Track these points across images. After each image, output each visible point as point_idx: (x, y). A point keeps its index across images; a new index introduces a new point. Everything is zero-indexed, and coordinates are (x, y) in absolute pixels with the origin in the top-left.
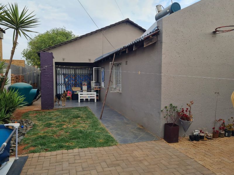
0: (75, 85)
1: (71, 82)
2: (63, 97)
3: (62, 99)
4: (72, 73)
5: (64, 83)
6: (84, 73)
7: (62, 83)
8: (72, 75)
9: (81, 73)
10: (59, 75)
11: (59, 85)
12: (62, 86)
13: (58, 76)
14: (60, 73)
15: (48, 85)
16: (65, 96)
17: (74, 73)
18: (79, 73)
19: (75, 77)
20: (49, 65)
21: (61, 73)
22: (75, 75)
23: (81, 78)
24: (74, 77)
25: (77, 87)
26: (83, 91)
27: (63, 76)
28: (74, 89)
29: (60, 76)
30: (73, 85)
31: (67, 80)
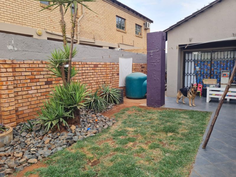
0: (211, 76)
1: (205, 71)
2: (192, 93)
3: (189, 96)
4: (208, 59)
5: (194, 73)
6: (227, 58)
7: (191, 73)
8: (207, 62)
9: (222, 57)
10: (188, 62)
11: (188, 76)
12: (191, 76)
13: (186, 64)
14: (190, 59)
15: (155, 76)
16: (194, 91)
17: (209, 58)
18: (219, 57)
19: (211, 64)
20: (157, 49)
21: (192, 59)
22: (211, 62)
23: (221, 65)
24: (209, 65)
25: (213, 78)
26: (221, 85)
27: (193, 63)
28: (206, 81)
29: (190, 63)
30: (207, 76)
31: (198, 68)
